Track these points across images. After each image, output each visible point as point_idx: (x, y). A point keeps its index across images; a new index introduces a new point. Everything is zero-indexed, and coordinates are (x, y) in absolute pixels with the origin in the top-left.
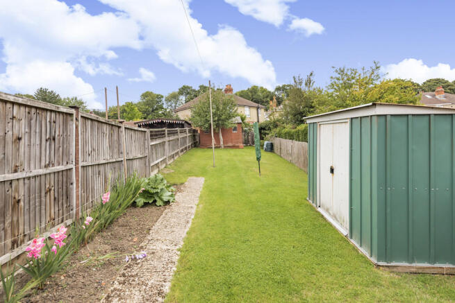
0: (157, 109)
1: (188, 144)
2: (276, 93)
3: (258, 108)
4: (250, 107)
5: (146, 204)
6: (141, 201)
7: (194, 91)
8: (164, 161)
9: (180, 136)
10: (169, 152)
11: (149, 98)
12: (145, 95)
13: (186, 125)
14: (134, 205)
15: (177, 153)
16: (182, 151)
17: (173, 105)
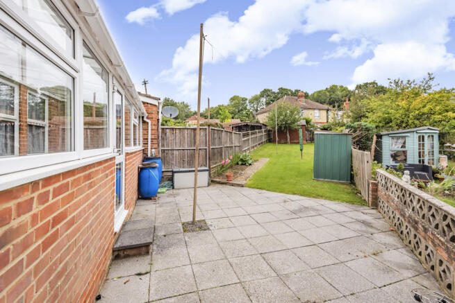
0: (242, 110)
1: (264, 140)
2: (357, 91)
3: (328, 110)
4: (320, 110)
5: (242, 164)
6: (240, 163)
7: (274, 93)
8: (248, 149)
9: (258, 135)
10: (251, 144)
11: (236, 101)
12: (232, 99)
13: (263, 127)
14: (238, 164)
15: (256, 146)
16: (259, 144)
17: (255, 106)
